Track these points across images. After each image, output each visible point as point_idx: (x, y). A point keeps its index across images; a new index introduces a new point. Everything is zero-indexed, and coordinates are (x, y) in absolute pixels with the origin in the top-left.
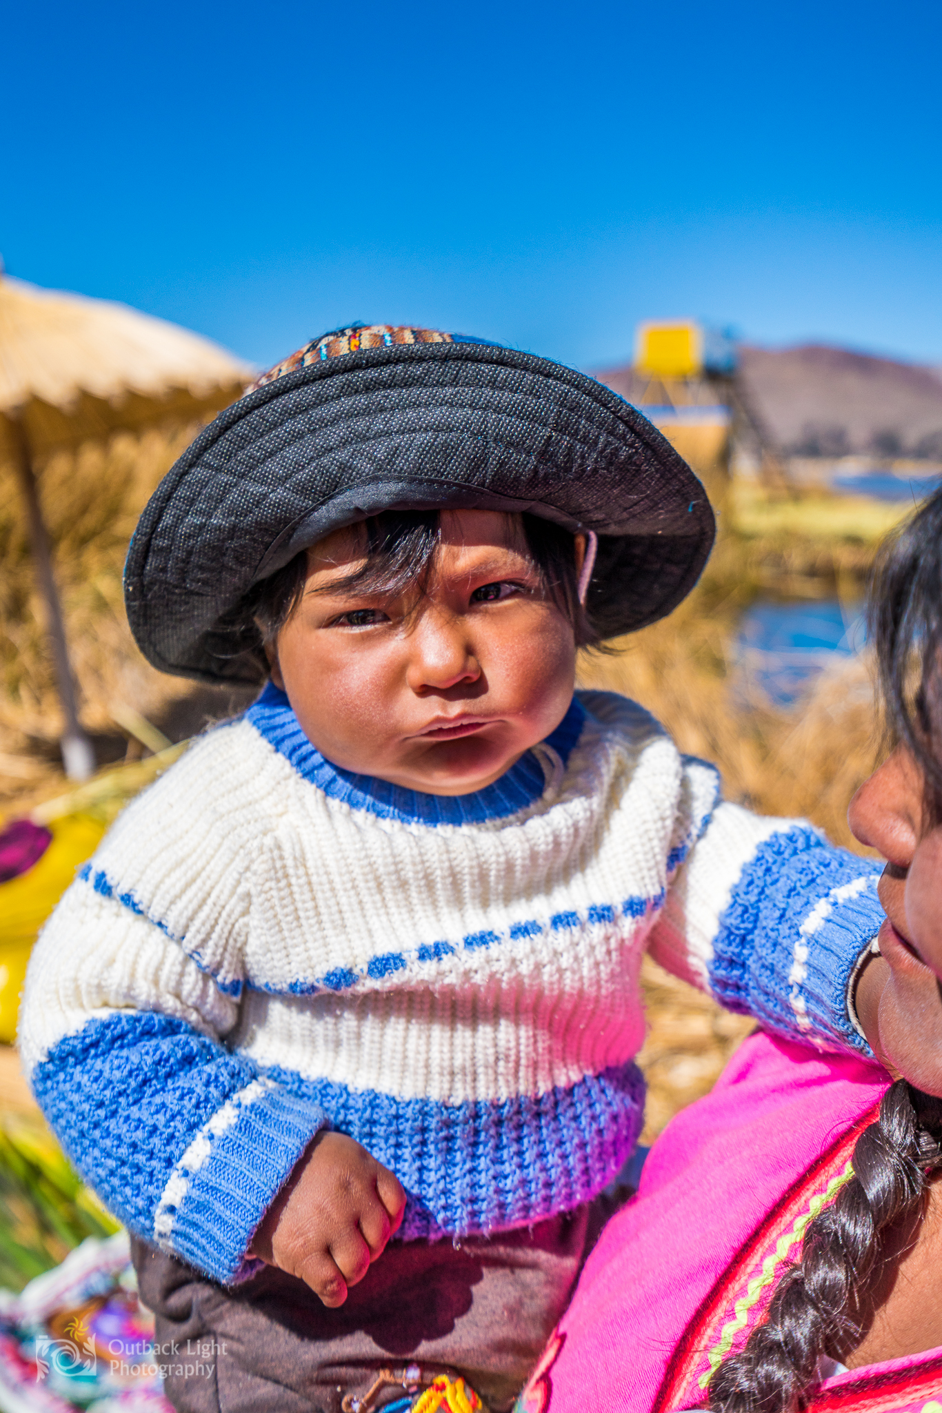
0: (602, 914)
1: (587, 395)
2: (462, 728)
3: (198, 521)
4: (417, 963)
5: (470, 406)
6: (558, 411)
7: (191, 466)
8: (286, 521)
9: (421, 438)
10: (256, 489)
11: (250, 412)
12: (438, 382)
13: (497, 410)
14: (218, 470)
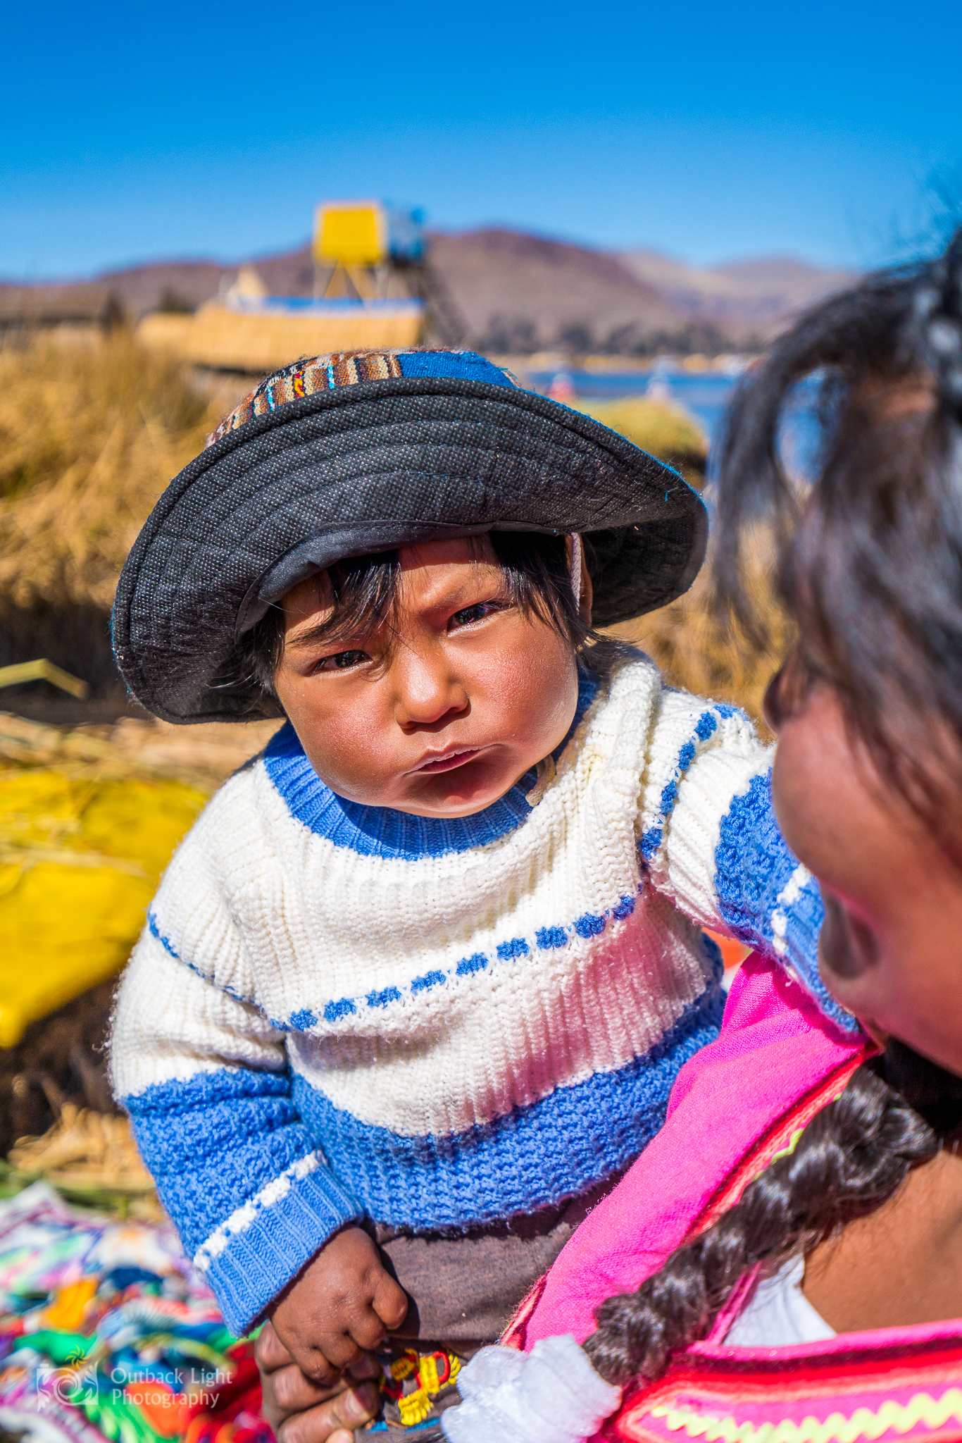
0: (552, 938)
1: (527, 410)
2: (457, 758)
3: (170, 587)
4: (368, 1008)
5: (408, 442)
6: (499, 432)
7: (154, 535)
8: (249, 580)
9: (365, 482)
10: (216, 552)
11: (198, 477)
12: (373, 421)
13: (437, 442)
14: (179, 536)
